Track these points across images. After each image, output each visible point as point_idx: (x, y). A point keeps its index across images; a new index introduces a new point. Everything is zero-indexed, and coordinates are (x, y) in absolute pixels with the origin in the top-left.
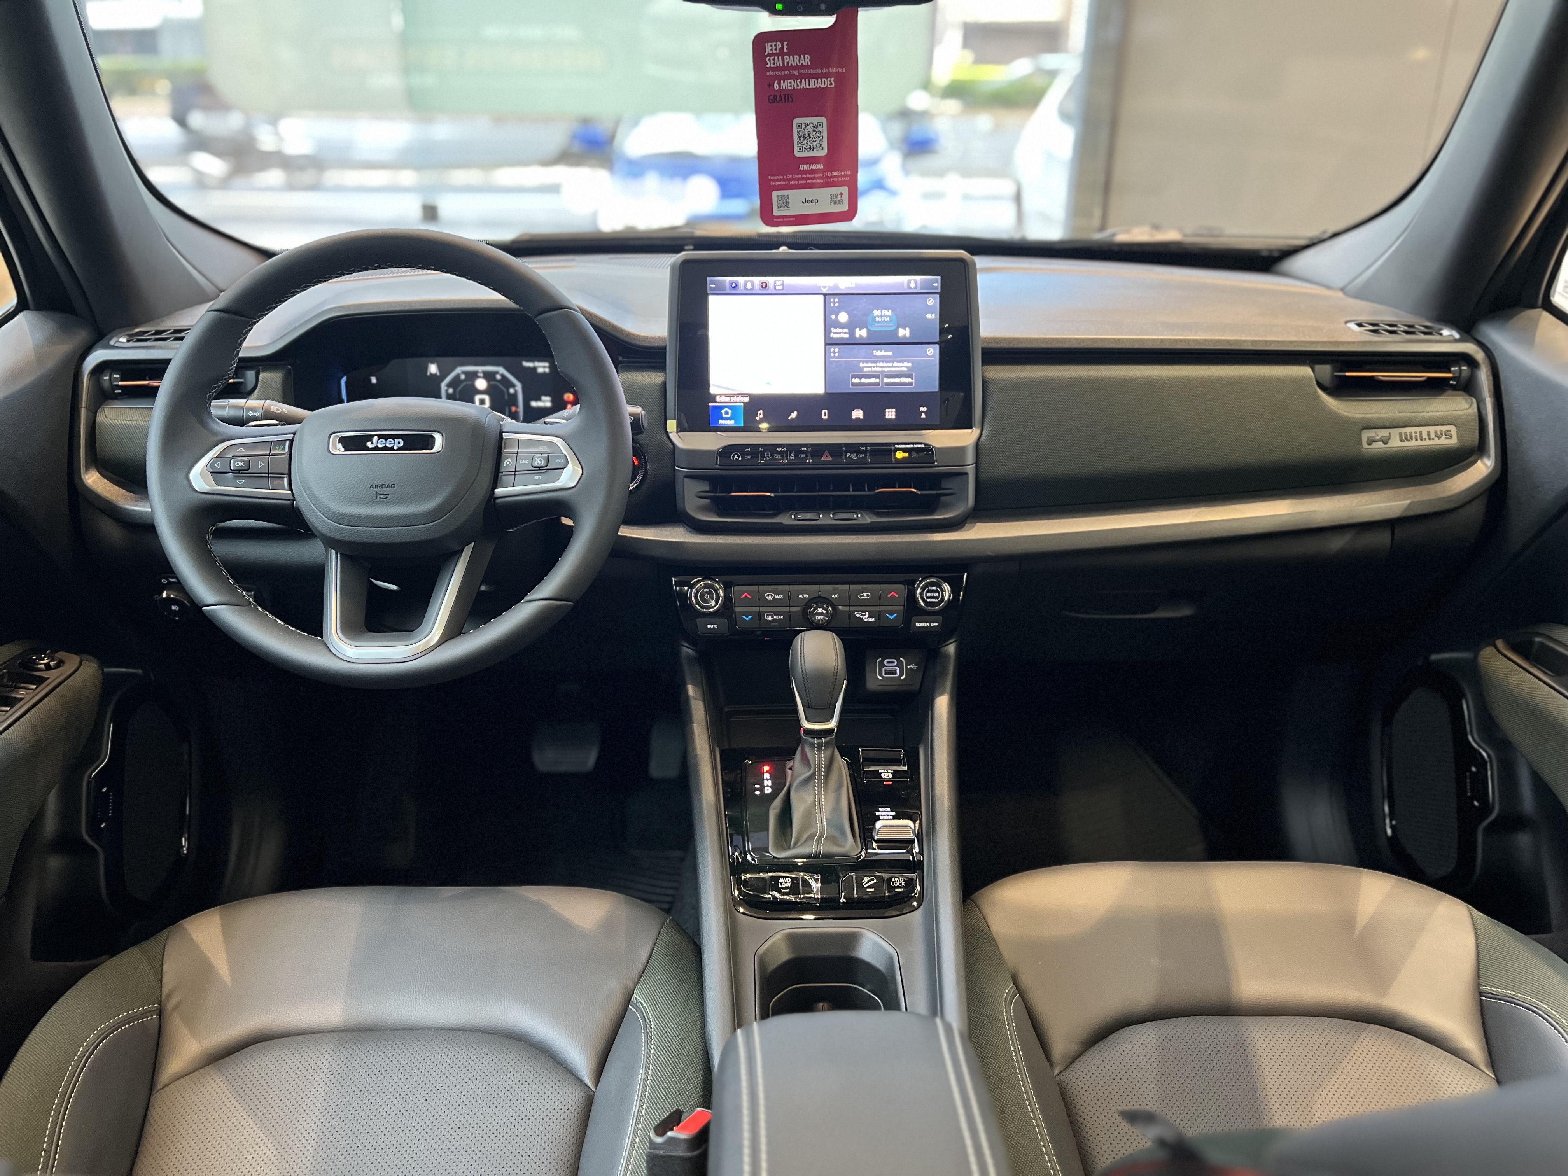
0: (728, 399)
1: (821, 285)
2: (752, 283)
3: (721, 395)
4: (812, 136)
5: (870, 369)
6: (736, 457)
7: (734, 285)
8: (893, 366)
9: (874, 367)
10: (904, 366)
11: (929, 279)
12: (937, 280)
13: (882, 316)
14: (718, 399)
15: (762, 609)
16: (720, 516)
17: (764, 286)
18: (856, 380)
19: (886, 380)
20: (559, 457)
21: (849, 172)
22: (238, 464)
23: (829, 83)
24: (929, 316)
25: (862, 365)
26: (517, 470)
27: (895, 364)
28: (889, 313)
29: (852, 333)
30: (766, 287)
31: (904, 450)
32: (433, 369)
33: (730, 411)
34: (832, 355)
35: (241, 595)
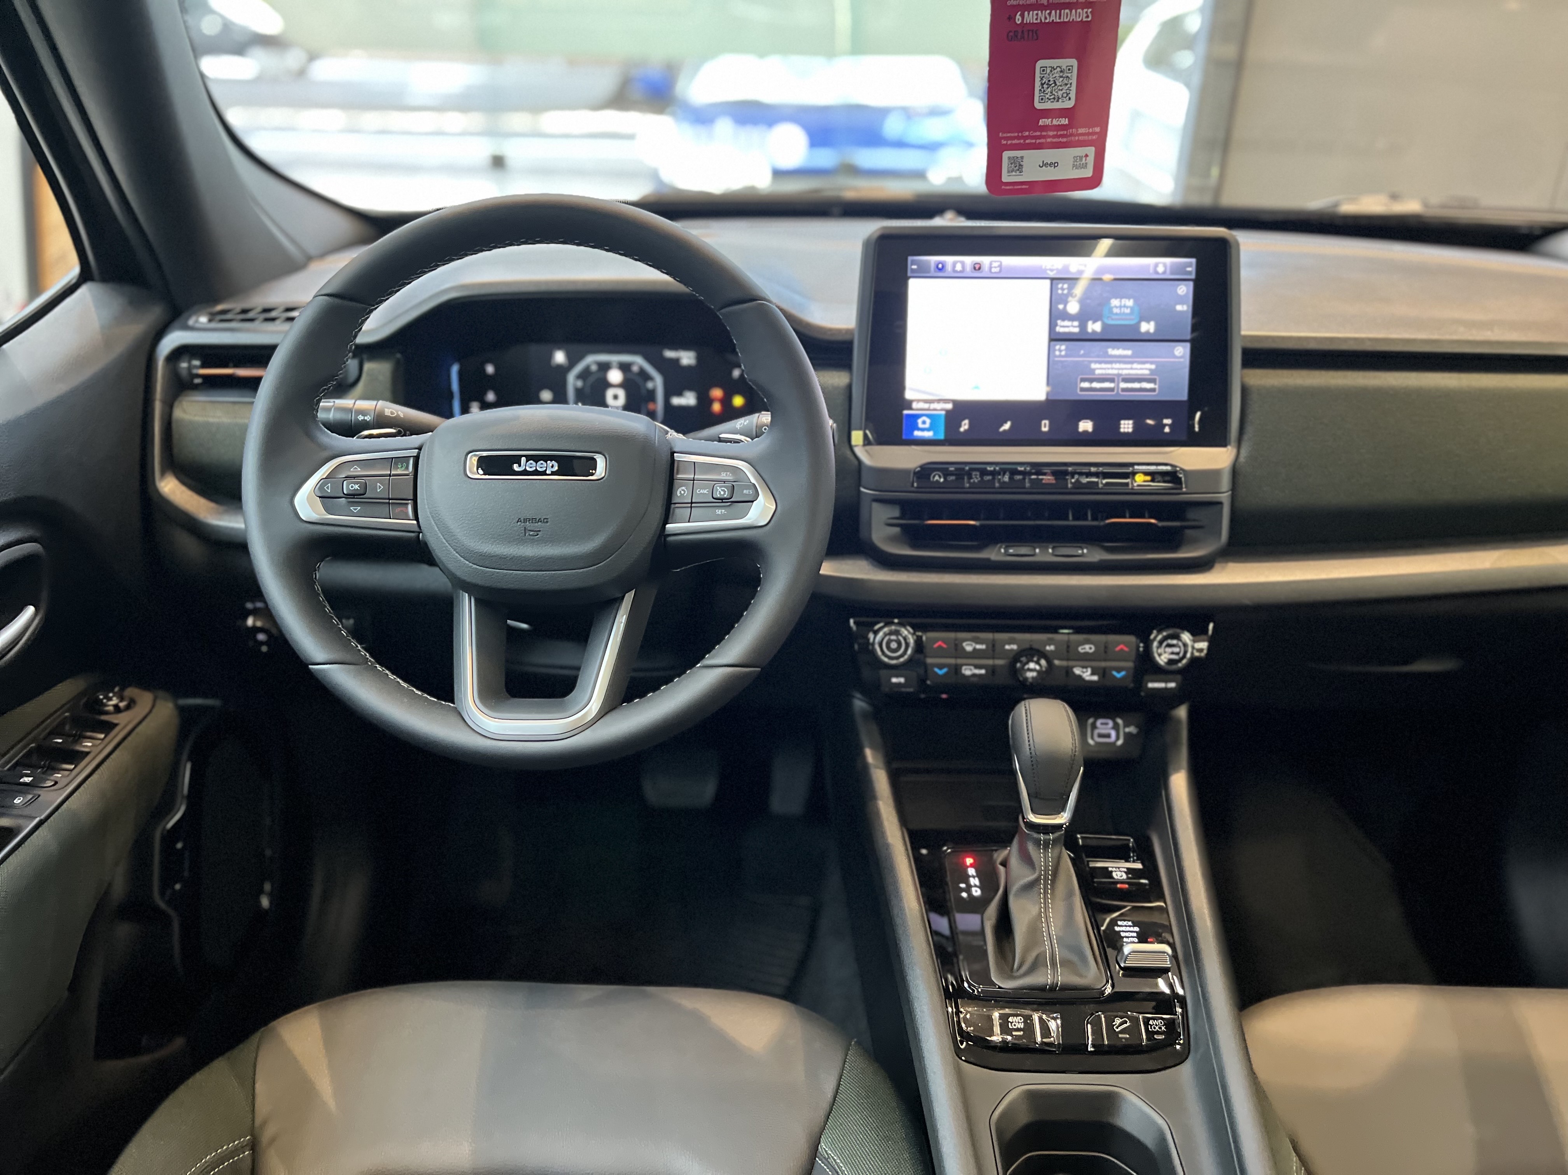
0: (926, 406)
1: (1048, 268)
2: (963, 263)
3: (918, 401)
4: (1057, 83)
5: (1103, 372)
6: (937, 478)
7: (940, 266)
8: (1132, 369)
9: (1108, 369)
10: (1146, 369)
11: (1180, 263)
12: (1191, 263)
13: (1120, 307)
14: (914, 405)
15: (960, 661)
16: (914, 547)
17: (977, 268)
18: (1086, 385)
19: (1123, 385)
20: (747, 487)
21: (1097, 129)
22: (352, 487)
23: (1085, 15)
24: (1179, 308)
25: (1093, 366)
26: (693, 501)
27: (1135, 366)
28: (1130, 303)
29: (1083, 326)
30: (980, 268)
31: (1146, 473)
32: (560, 357)
33: (928, 421)
34: (1057, 353)
35: (355, 650)
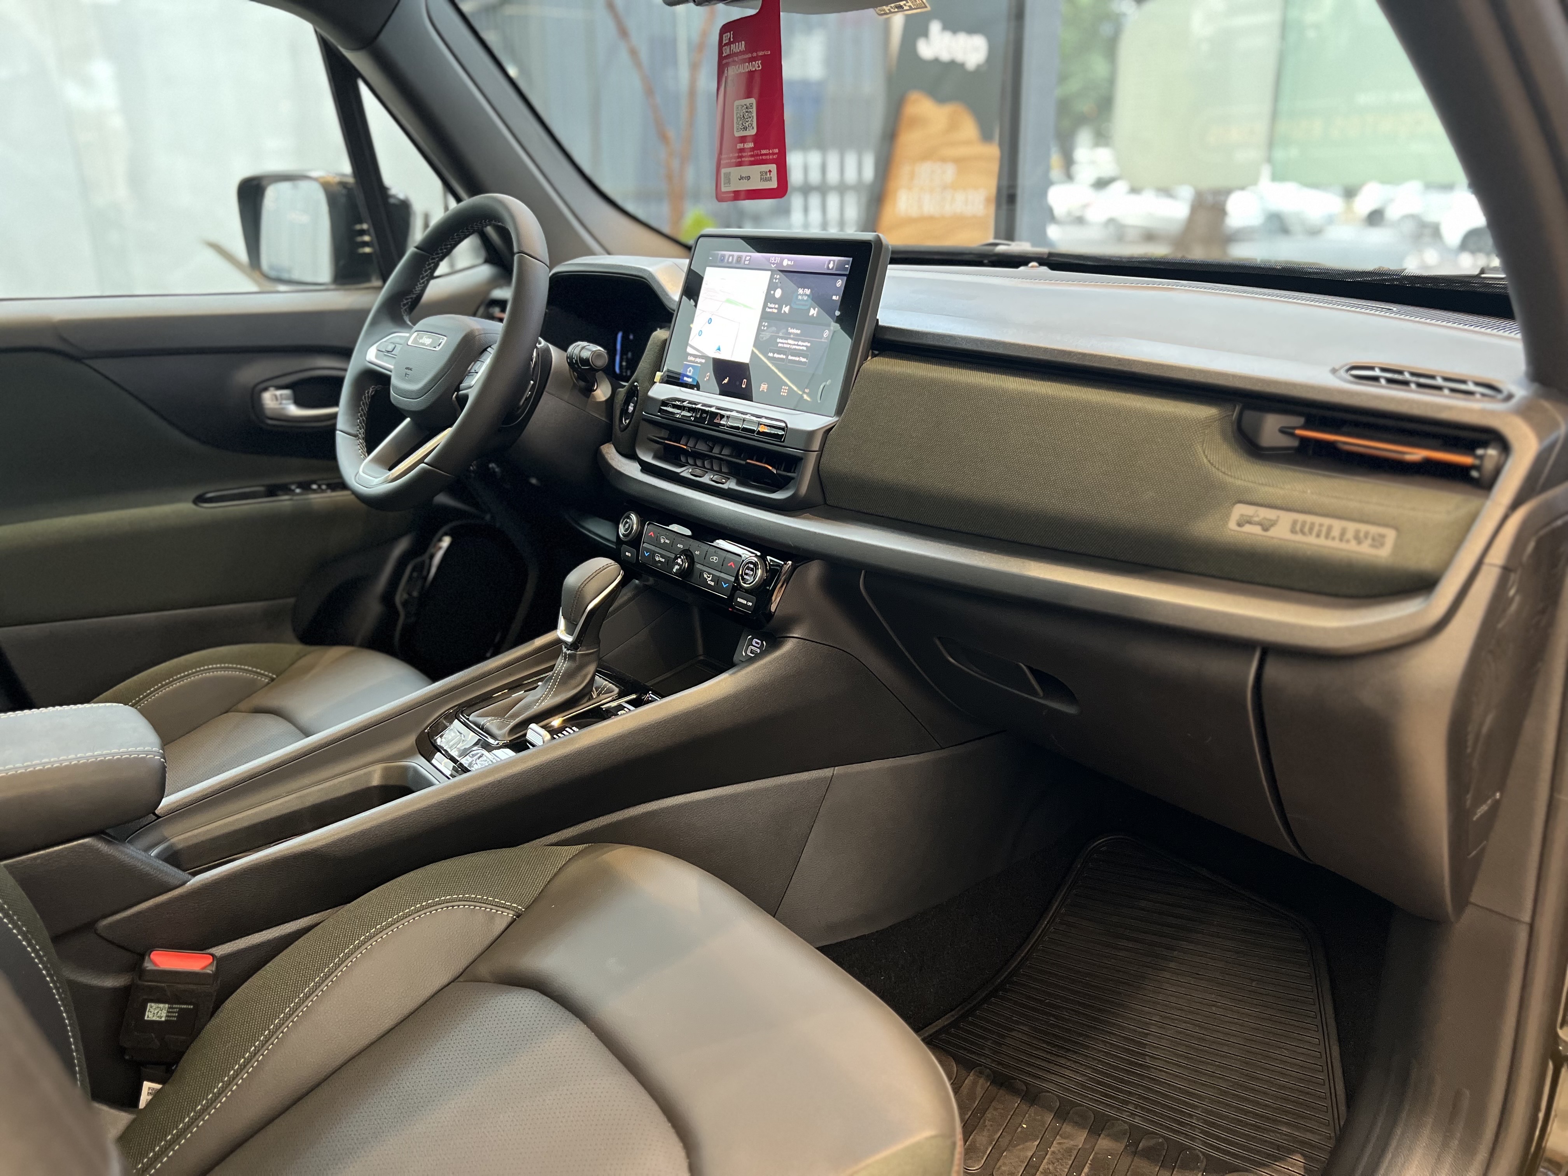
0: (694, 359)
1: (773, 262)
2: (733, 257)
3: (691, 355)
4: (745, 117)
5: (782, 345)
6: (669, 408)
8: (798, 345)
9: (786, 343)
10: (805, 346)
11: (842, 261)
12: (849, 261)
13: (803, 295)
14: (689, 358)
15: (656, 549)
17: (739, 259)
18: (771, 355)
19: (790, 358)
21: (776, 151)
22: (390, 347)
23: (757, 65)
24: (834, 298)
25: (778, 340)
27: (800, 343)
28: (808, 292)
29: (780, 309)
31: (767, 425)
33: (692, 370)
34: (763, 328)
35: (356, 429)
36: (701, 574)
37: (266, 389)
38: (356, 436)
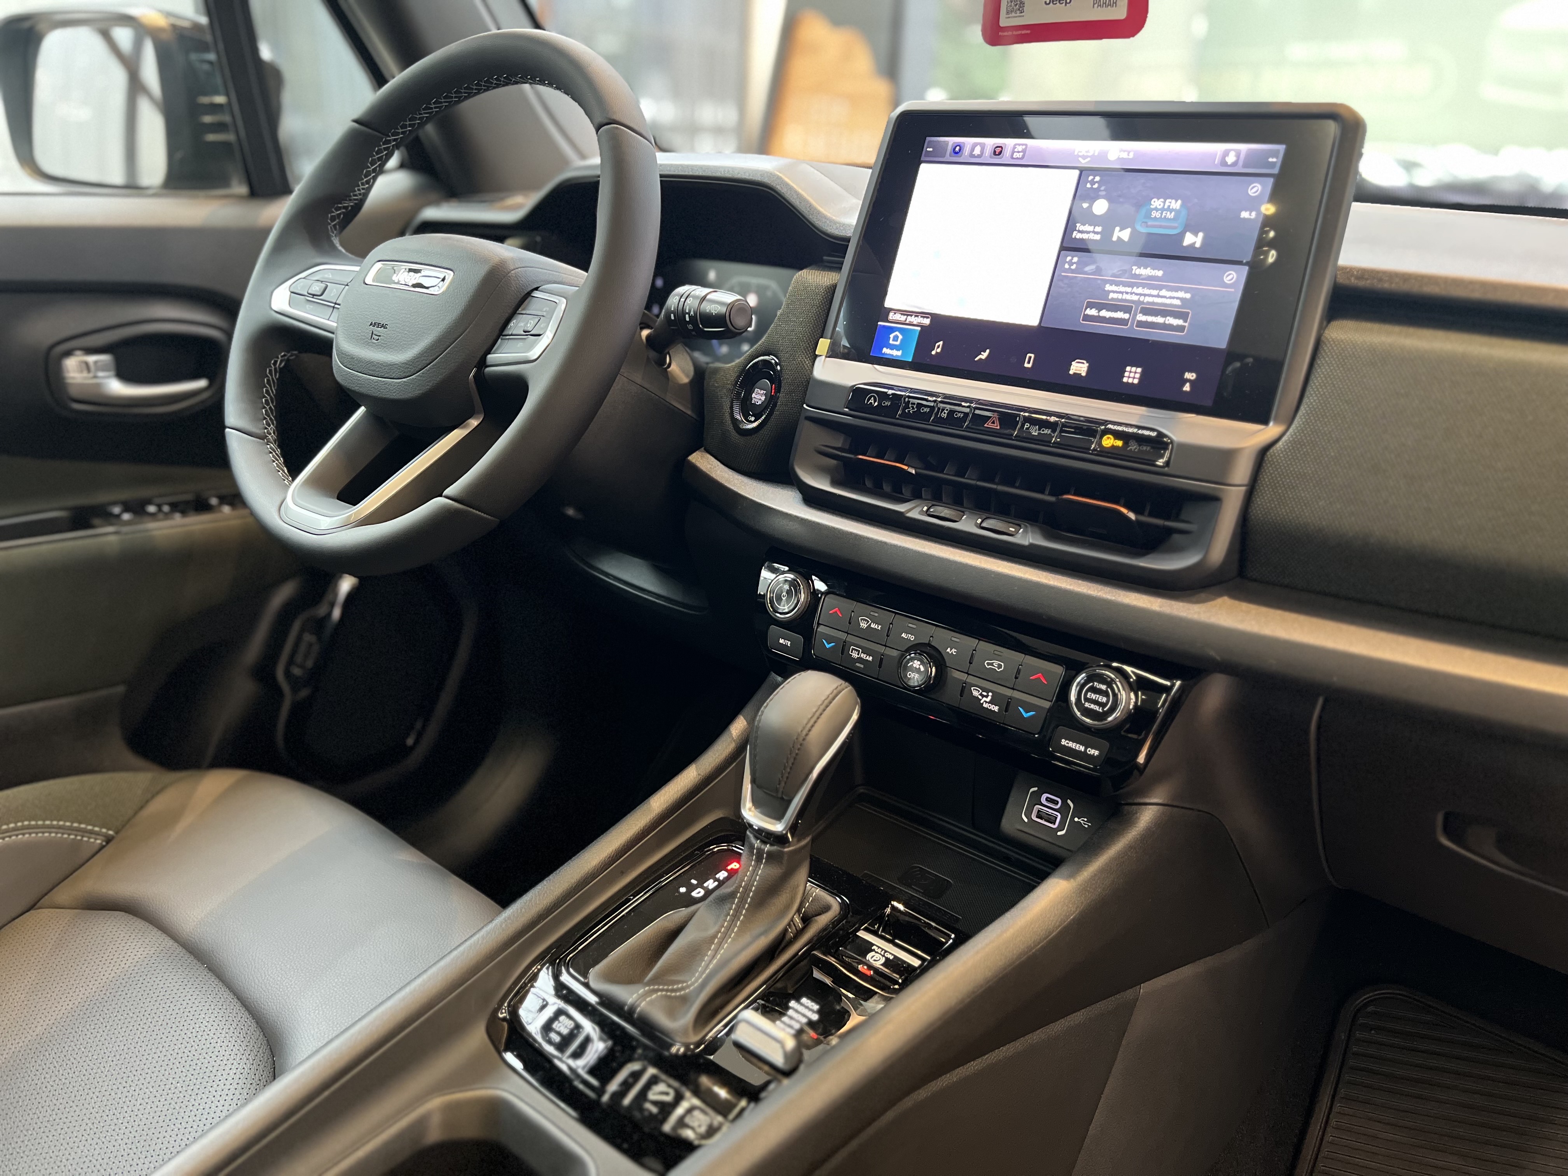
0: (903, 318)
1: (1080, 154)
2: (983, 146)
3: (896, 311)
5: (1120, 296)
6: (872, 401)
7: (957, 149)
8: (1158, 296)
9: (1127, 293)
10: (1177, 298)
11: (1263, 151)
12: (1278, 151)
13: (1163, 210)
14: (891, 316)
15: (850, 639)
16: (842, 486)
17: (998, 152)
18: (1092, 312)
19: (1141, 317)
20: (545, 321)
22: (316, 288)
24: (1246, 215)
25: (1108, 287)
26: (513, 333)
27: (1164, 292)
28: (1176, 205)
29: (1107, 234)
31: (1117, 435)
33: (900, 337)
34: (1067, 266)
35: (261, 426)
36: (964, 689)
37: (69, 353)
38: (262, 437)
